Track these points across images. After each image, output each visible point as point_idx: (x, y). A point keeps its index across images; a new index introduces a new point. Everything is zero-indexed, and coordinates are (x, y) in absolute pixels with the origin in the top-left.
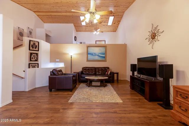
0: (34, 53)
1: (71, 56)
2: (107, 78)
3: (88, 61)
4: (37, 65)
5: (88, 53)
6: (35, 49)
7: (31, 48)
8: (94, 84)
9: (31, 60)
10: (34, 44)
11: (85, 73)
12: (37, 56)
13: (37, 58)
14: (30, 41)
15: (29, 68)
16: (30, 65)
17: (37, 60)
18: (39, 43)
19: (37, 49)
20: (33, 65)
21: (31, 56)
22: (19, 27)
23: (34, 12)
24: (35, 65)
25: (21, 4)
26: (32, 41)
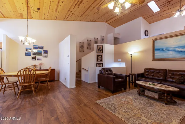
0: (100, 55)
1: (131, 55)
2: (177, 90)
3: (154, 59)
4: (102, 64)
5: (154, 50)
6: (100, 52)
7: (98, 52)
8: (147, 93)
9: (98, 61)
10: (100, 48)
11: (146, 76)
12: (102, 57)
13: (102, 59)
14: (97, 46)
15: (97, 66)
16: (97, 64)
17: (101, 61)
18: (103, 46)
19: (102, 52)
20: (99, 64)
21: (98, 57)
22: (95, 38)
23: (106, 22)
24: (100, 64)
25: (96, 21)
26: (99, 46)
